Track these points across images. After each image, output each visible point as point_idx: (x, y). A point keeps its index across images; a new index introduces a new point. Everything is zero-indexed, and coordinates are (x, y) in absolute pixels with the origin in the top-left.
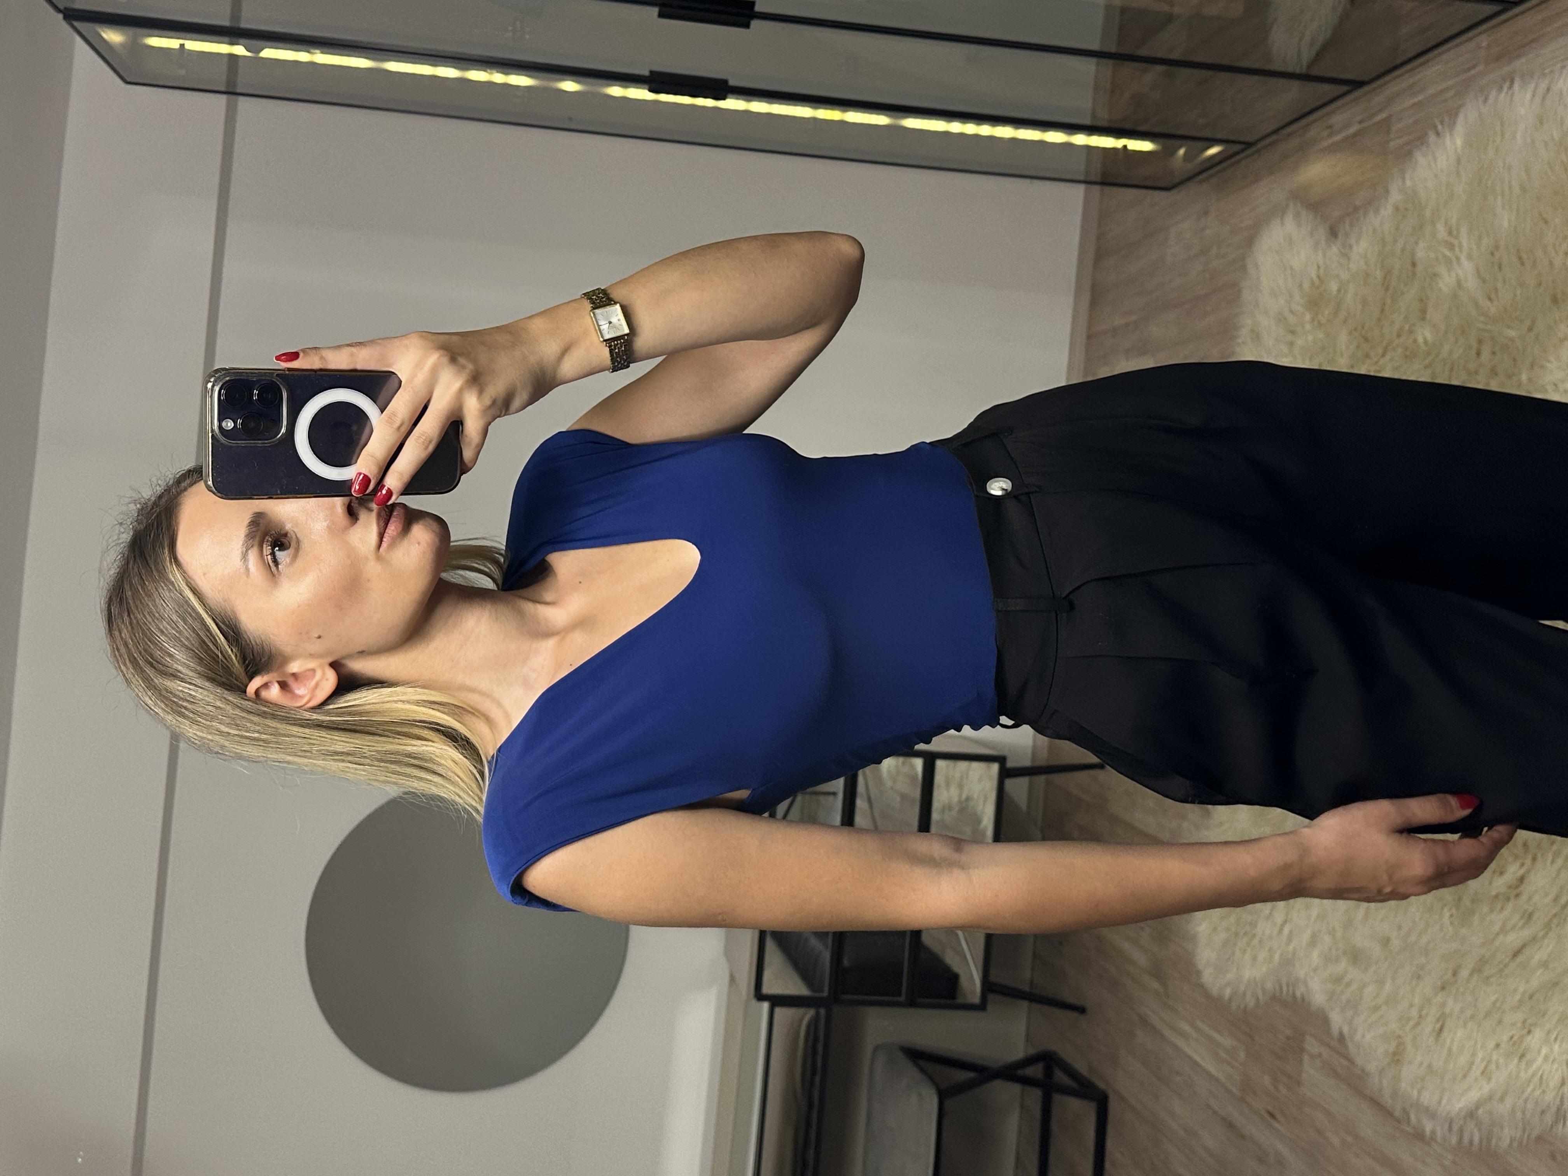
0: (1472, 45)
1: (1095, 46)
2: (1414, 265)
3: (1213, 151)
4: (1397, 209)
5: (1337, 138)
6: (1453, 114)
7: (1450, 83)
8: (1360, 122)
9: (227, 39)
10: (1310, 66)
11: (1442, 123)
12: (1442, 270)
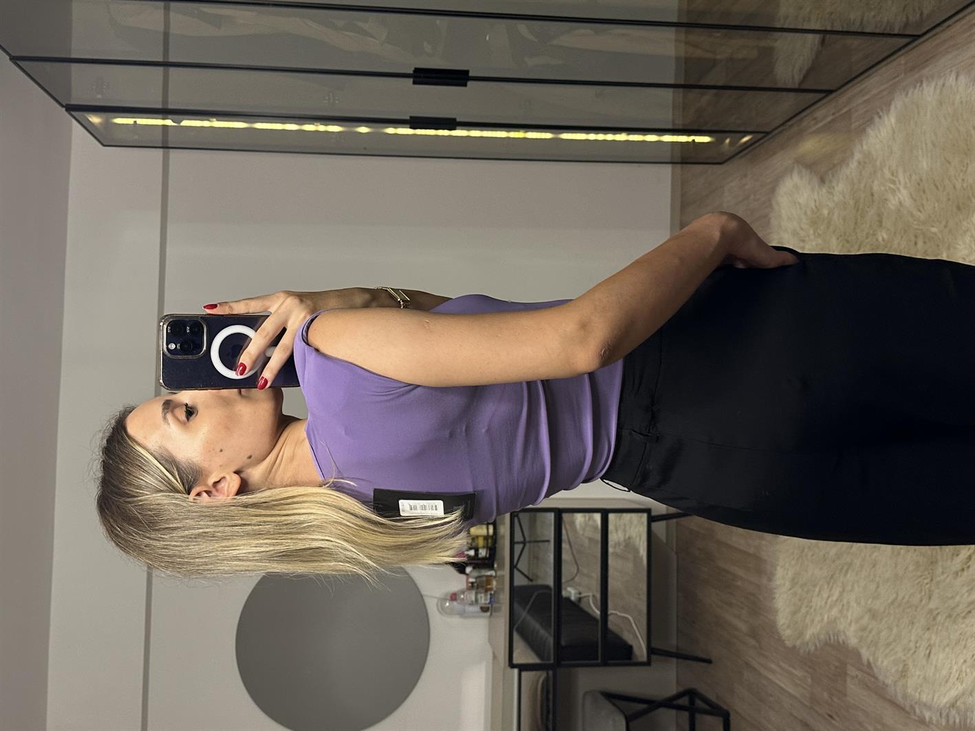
0: (895, 63)
1: (672, 82)
2: (872, 195)
3: (746, 139)
4: (859, 163)
5: (820, 125)
6: (889, 105)
7: (885, 86)
8: (833, 114)
9: (161, 116)
10: (801, 83)
11: (882, 110)
12: (890, 196)
